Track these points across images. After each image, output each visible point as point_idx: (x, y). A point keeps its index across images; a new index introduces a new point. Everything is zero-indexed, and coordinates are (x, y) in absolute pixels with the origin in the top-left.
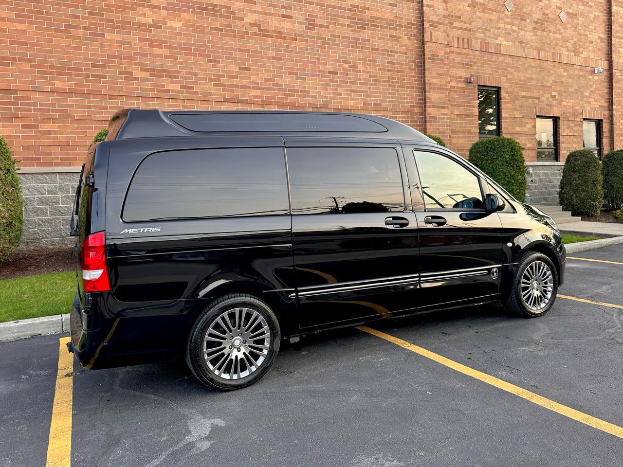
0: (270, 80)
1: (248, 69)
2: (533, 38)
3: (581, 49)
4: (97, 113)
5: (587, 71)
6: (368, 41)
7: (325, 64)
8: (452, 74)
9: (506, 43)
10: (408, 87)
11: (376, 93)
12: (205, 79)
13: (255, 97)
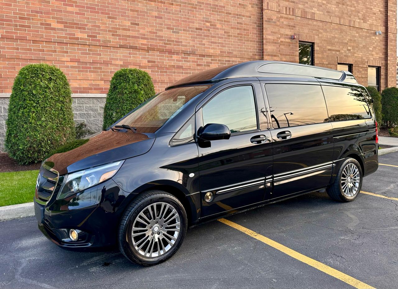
0: (154, 33)
1: (138, 24)
2: (336, 9)
3: (368, 18)
4: (23, 53)
5: (371, 33)
6: (224, 7)
7: (193, 23)
8: (282, 32)
9: (318, 12)
10: (251, 41)
11: (229, 44)
12: (105, 31)
13: (142, 44)
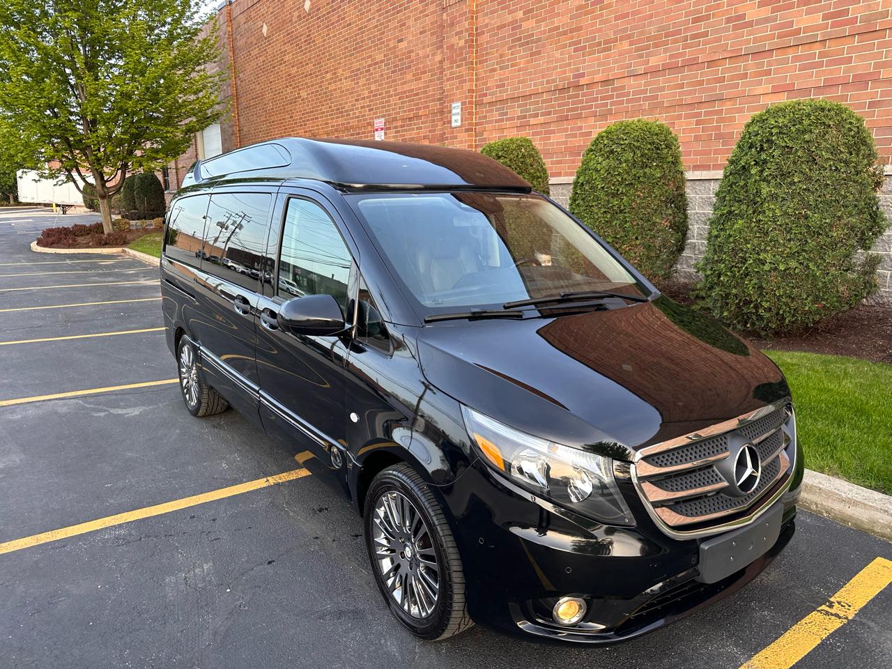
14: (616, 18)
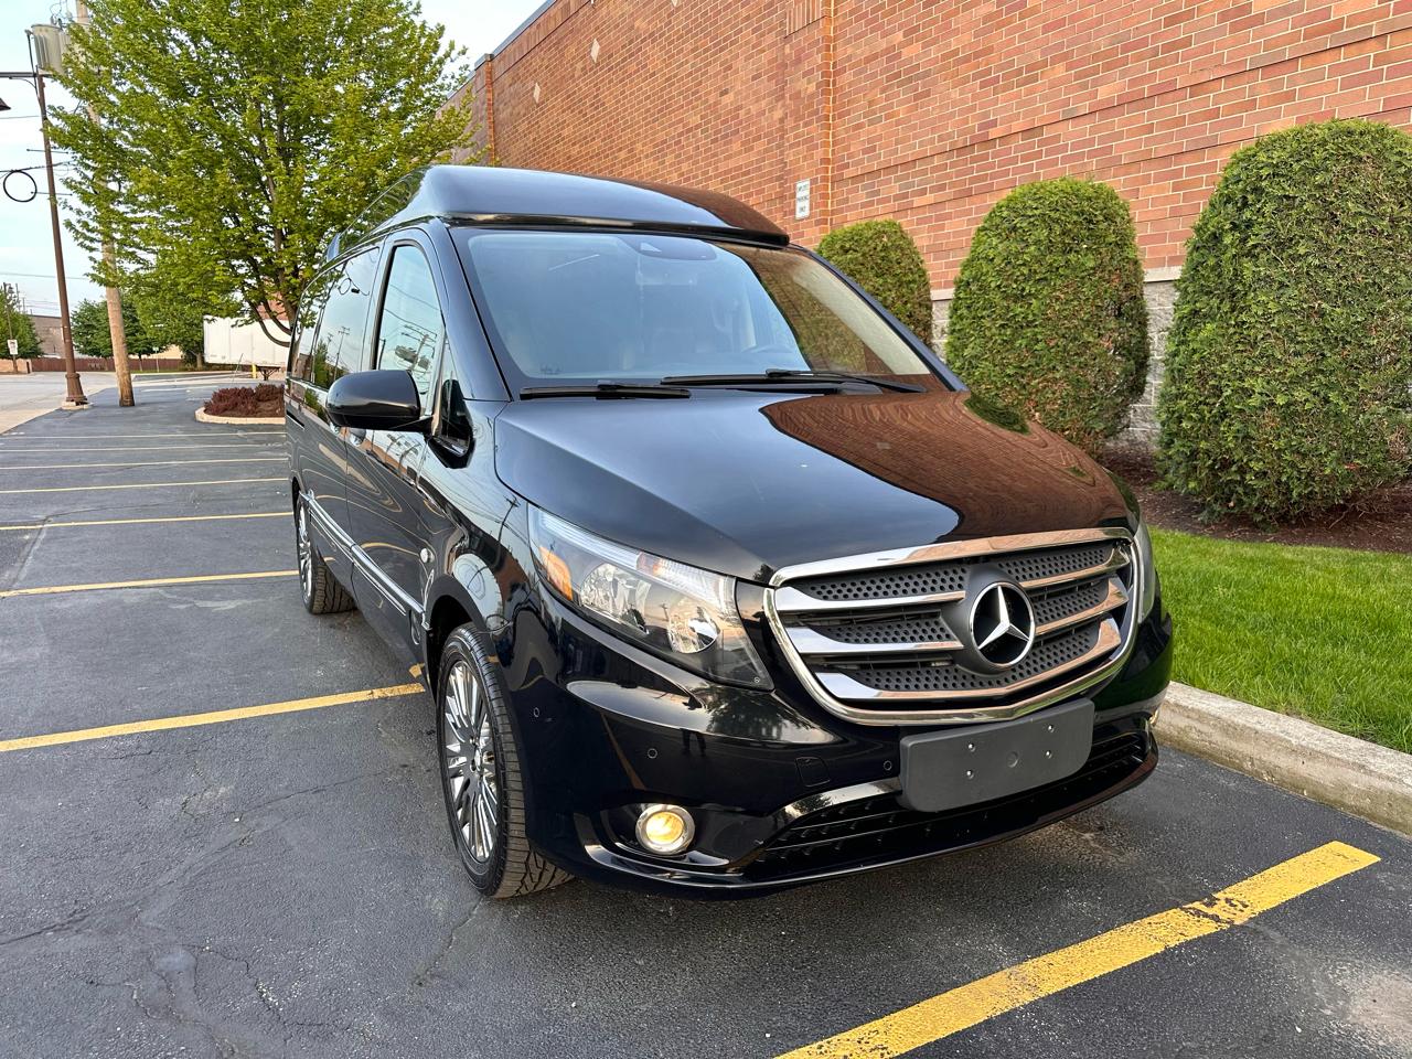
14: (1046, 29)
